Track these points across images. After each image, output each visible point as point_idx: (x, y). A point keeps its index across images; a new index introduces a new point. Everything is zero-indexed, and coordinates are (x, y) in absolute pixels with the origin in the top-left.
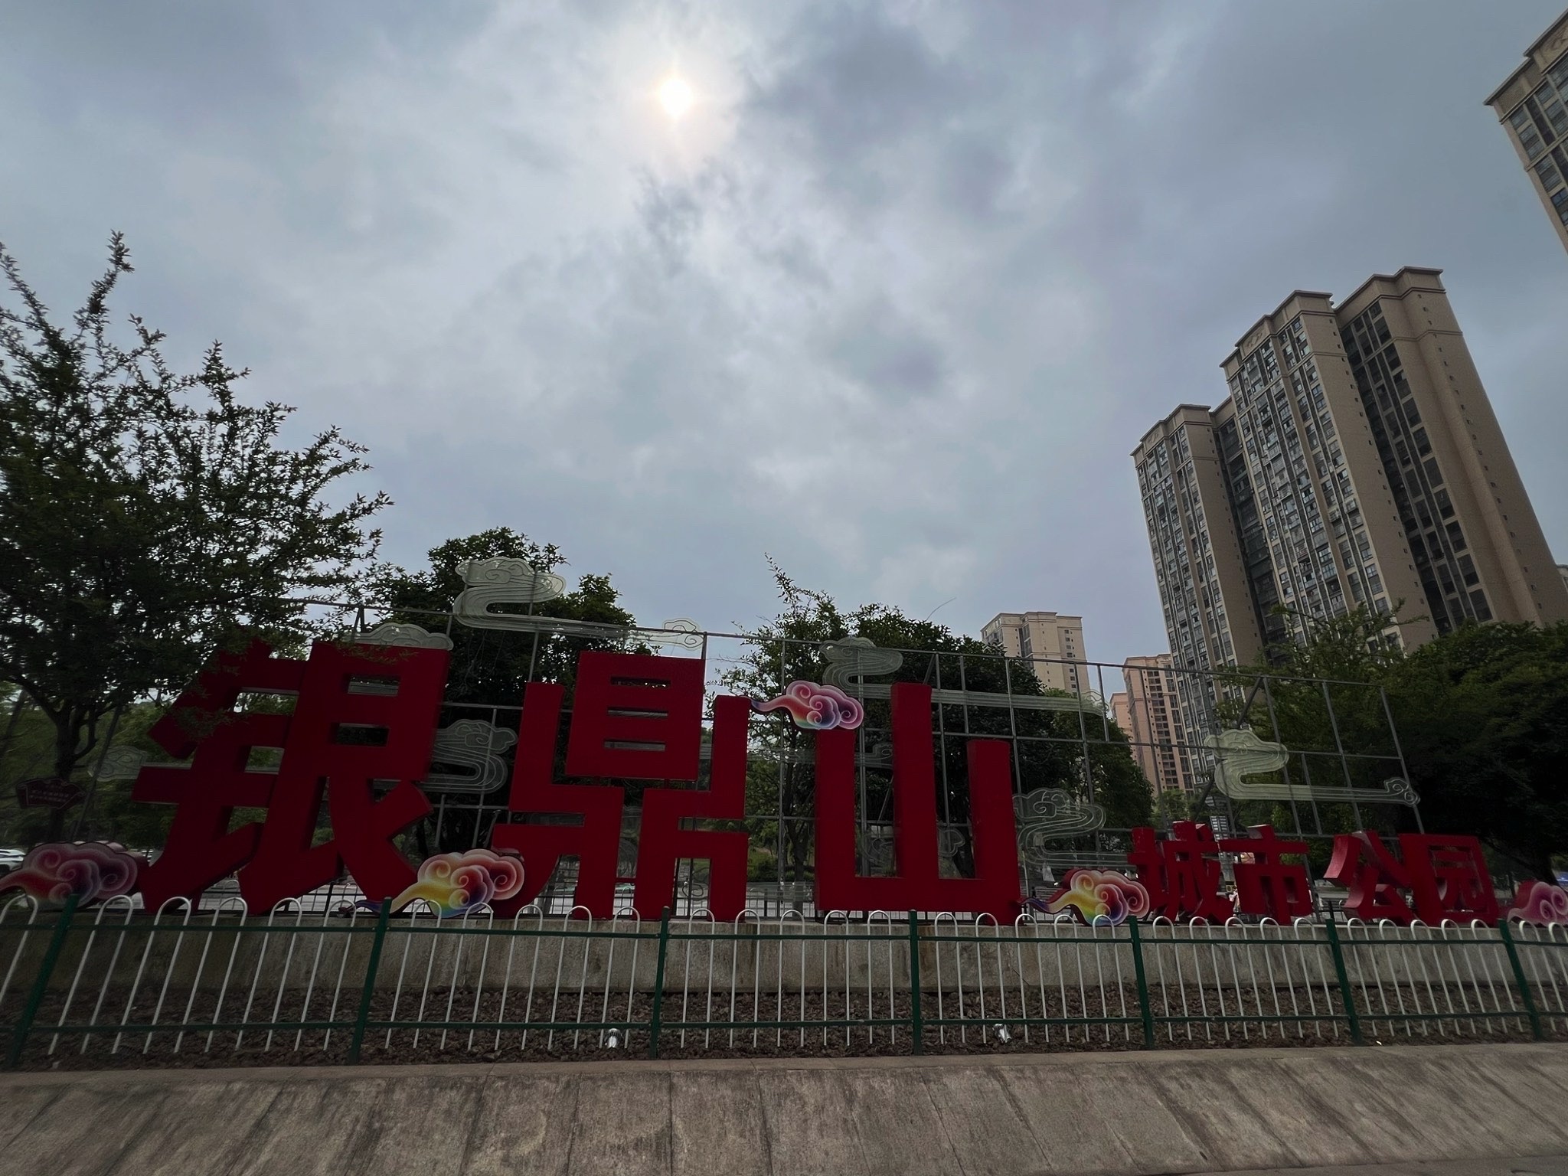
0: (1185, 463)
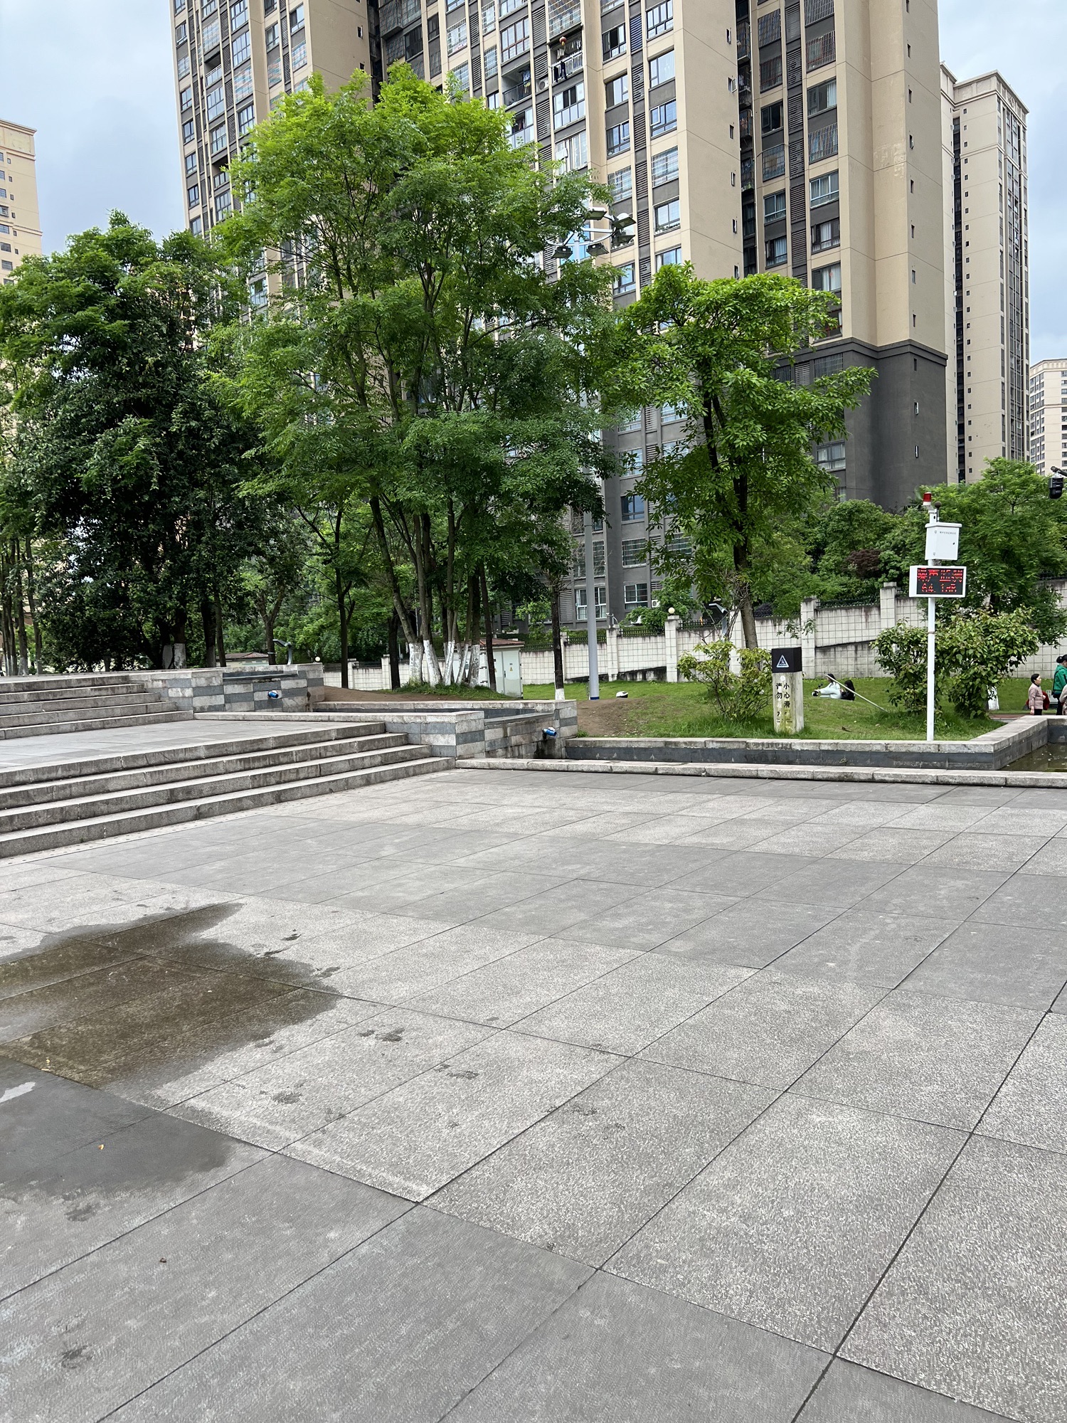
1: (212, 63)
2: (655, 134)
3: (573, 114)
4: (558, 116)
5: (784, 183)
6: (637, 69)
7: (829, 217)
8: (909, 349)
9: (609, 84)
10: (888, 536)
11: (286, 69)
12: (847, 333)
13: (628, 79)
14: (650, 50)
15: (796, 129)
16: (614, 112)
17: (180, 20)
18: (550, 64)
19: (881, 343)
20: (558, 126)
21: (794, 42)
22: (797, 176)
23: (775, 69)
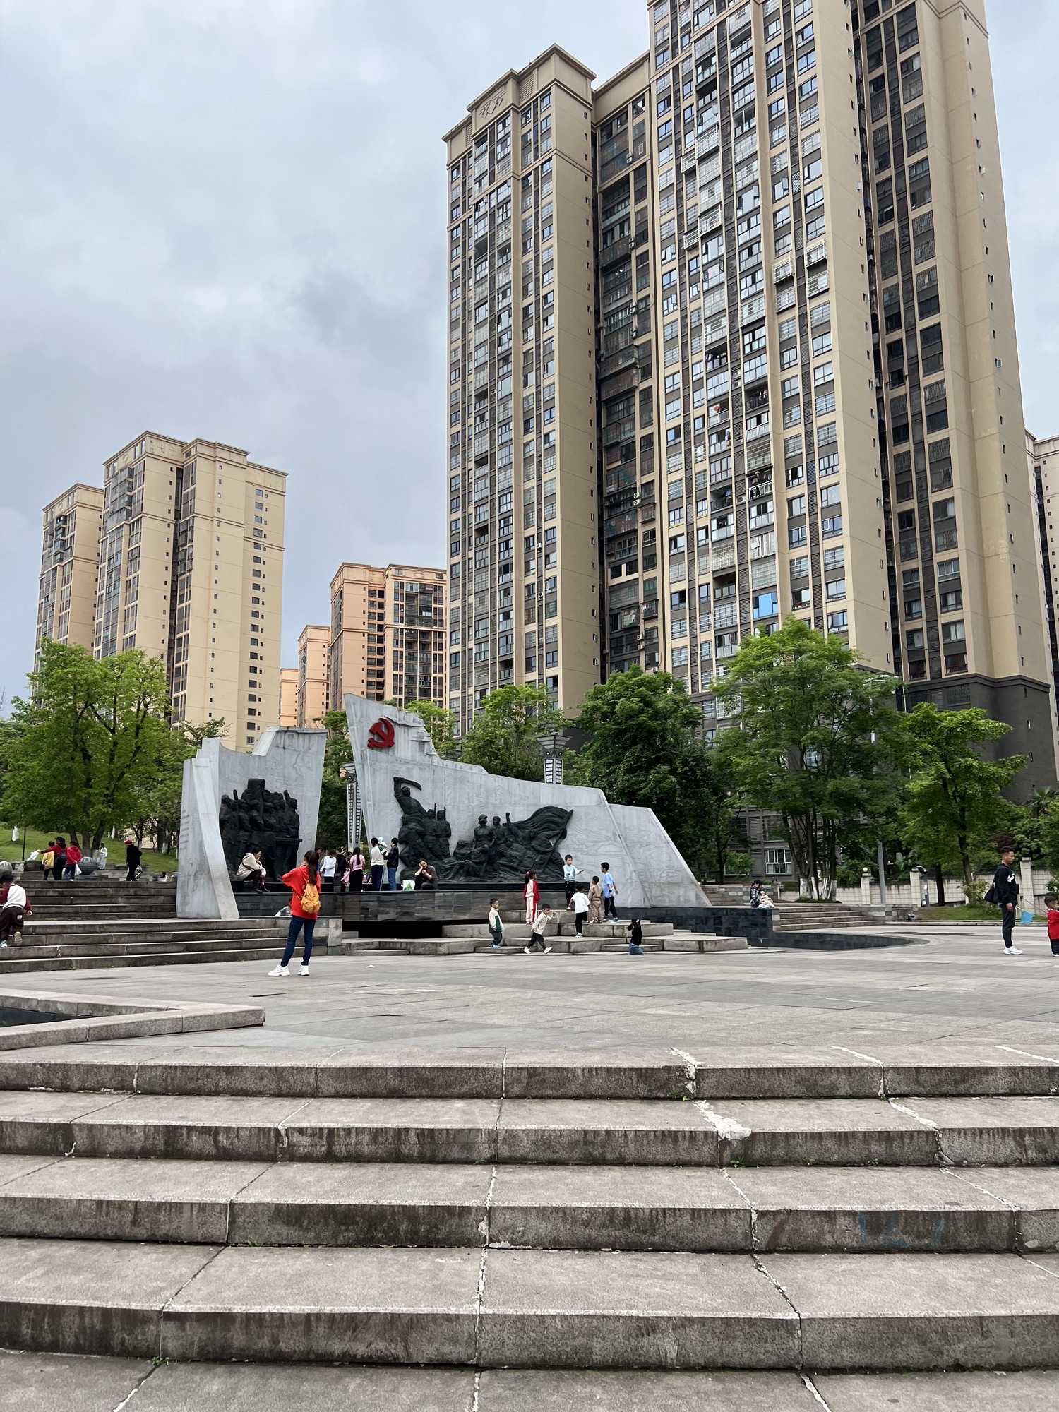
0: (541, 160)
1: (480, 462)
2: (826, 536)
3: (764, 520)
4: (753, 521)
5: (917, 563)
6: (812, 494)
7: (953, 587)
8: (1020, 682)
9: (790, 501)
10: (1020, 824)
11: (539, 471)
12: (971, 669)
13: (805, 500)
14: (821, 483)
15: (925, 528)
16: (794, 522)
17: (454, 430)
18: (747, 488)
19: (998, 675)
20: (753, 526)
21: (921, 473)
22: (928, 560)
23: (908, 489)
